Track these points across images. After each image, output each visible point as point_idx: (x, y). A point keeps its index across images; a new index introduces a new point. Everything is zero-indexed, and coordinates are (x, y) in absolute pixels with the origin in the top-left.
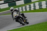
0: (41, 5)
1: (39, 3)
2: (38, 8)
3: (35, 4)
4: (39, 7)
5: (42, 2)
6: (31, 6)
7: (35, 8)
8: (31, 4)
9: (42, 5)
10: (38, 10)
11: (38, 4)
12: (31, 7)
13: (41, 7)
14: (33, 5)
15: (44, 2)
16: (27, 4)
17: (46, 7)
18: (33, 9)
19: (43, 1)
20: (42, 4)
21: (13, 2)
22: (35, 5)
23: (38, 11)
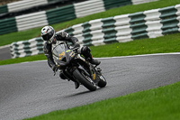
0: (111, 29)
1: (104, 22)
2: (102, 41)
3: (89, 25)
4: (105, 38)
5: (115, 18)
6: (74, 33)
7: (91, 40)
8: (73, 27)
9: (116, 28)
10: (100, 47)
11: (102, 24)
13: (113, 37)
14: (82, 29)
15: (125, 18)
17: (130, 36)
19: (120, 14)
20: (115, 24)
21: (6, 19)
22: (90, 30)
23: (101, 54)
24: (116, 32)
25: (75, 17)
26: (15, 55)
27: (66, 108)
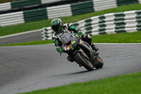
0: (121, 21)
1: (116, 15)
2: (114, 30)
3: (104, 18)
4: (116, 28)
5: (125, 13)
6: (92, 23)
7: (105, 30)
8: (92, 18)
9: (125, 21)
12: (92, 26)
13: (122, 28)
14: (99, 20)
16: (81, 16)
17: (136, 28)
18: (97, 33)
20: (125, 18)
24: (125, 24)
25: (93, 11)
26: (45, 38)
27: (83, 81)
